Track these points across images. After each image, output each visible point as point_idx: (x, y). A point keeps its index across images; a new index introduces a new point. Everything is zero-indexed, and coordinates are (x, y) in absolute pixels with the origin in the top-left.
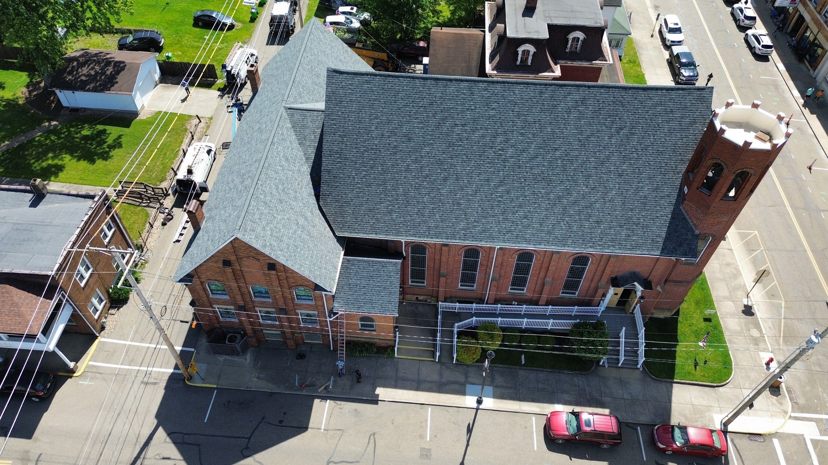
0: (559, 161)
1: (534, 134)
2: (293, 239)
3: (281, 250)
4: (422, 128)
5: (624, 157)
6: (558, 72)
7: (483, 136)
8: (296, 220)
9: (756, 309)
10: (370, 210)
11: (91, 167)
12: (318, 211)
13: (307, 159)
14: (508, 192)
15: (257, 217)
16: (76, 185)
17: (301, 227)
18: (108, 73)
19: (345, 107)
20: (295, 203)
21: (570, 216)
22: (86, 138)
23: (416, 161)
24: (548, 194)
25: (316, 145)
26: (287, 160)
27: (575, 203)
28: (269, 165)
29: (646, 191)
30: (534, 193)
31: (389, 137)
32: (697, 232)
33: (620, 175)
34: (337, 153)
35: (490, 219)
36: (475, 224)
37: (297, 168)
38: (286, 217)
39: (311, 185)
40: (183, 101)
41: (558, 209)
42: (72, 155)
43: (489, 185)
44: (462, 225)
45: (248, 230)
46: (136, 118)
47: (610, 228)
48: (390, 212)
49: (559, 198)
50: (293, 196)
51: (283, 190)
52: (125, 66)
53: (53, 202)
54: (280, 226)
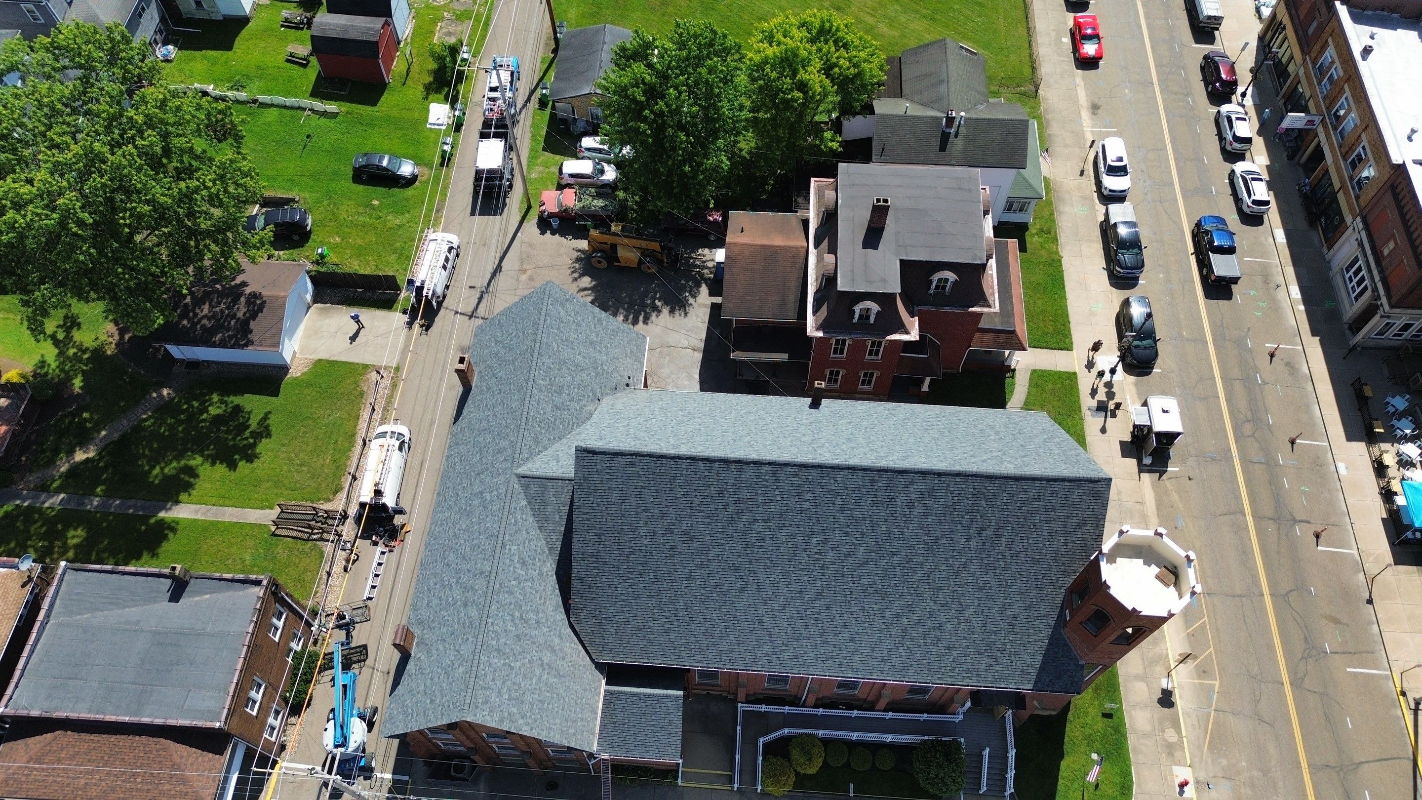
0: (898, 569)
1: (863, 534)
2: (537, 692)
3: (523, 718)
4: (709, 524)
5: (987, 565)
6: (914, 335)
7: (793, 535)
8: (540, 659)
9: (1177, 698)
10: (639, 629)
11: (233, 475)
12: (569, 630)
13: (550, 549)
14: (828, 607)
15: (489, 678)
16: (215, 507)
17: (547, 667)
18: (240, 315)
19: (602, 497)
20: (536, 632)
21: (912, 640)
22: (218, 420)
23: (701, 566)
24: (882, 610)
25: (563, 529)
26: (524, 563)
27: (918, 623)
28: (500, 585)
29: (1015, 610)
30: (863, 610)
31: (663, 535)
32: (1082, 662)
33: (981, 589)
34: (592, 556)
35: (804, 642)
36: (784, 648)
37: (537, 572)
38: (527, 661)
39: (557, 592)
40: (353, 339)
41: (896, 630)
42: (202, 456)
43: (802, 598)
44: (766, 649)
45: (480, 705)
46: (286, 375)
47: (966, 655)
48: (669, 630)
49: (898, 616)
50: (534, 622)
51: (521, 617)
52: (265, 302)
53: (200, 593)
54: (519, 679)
